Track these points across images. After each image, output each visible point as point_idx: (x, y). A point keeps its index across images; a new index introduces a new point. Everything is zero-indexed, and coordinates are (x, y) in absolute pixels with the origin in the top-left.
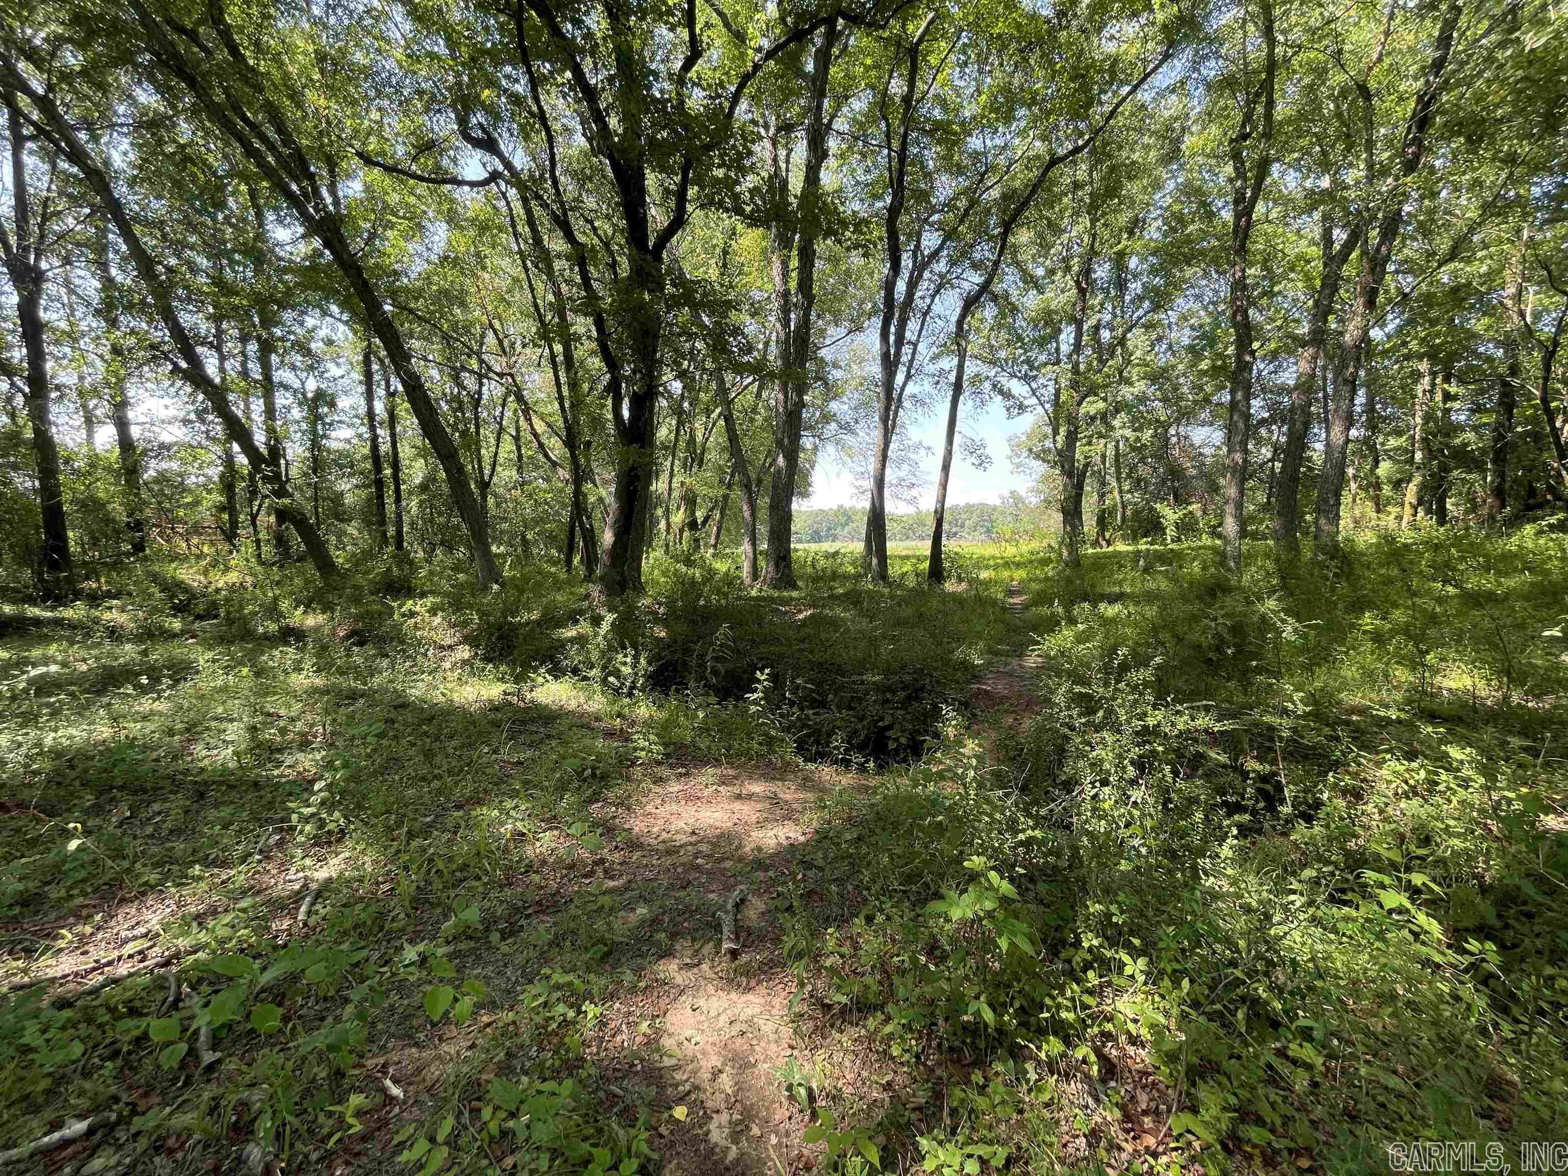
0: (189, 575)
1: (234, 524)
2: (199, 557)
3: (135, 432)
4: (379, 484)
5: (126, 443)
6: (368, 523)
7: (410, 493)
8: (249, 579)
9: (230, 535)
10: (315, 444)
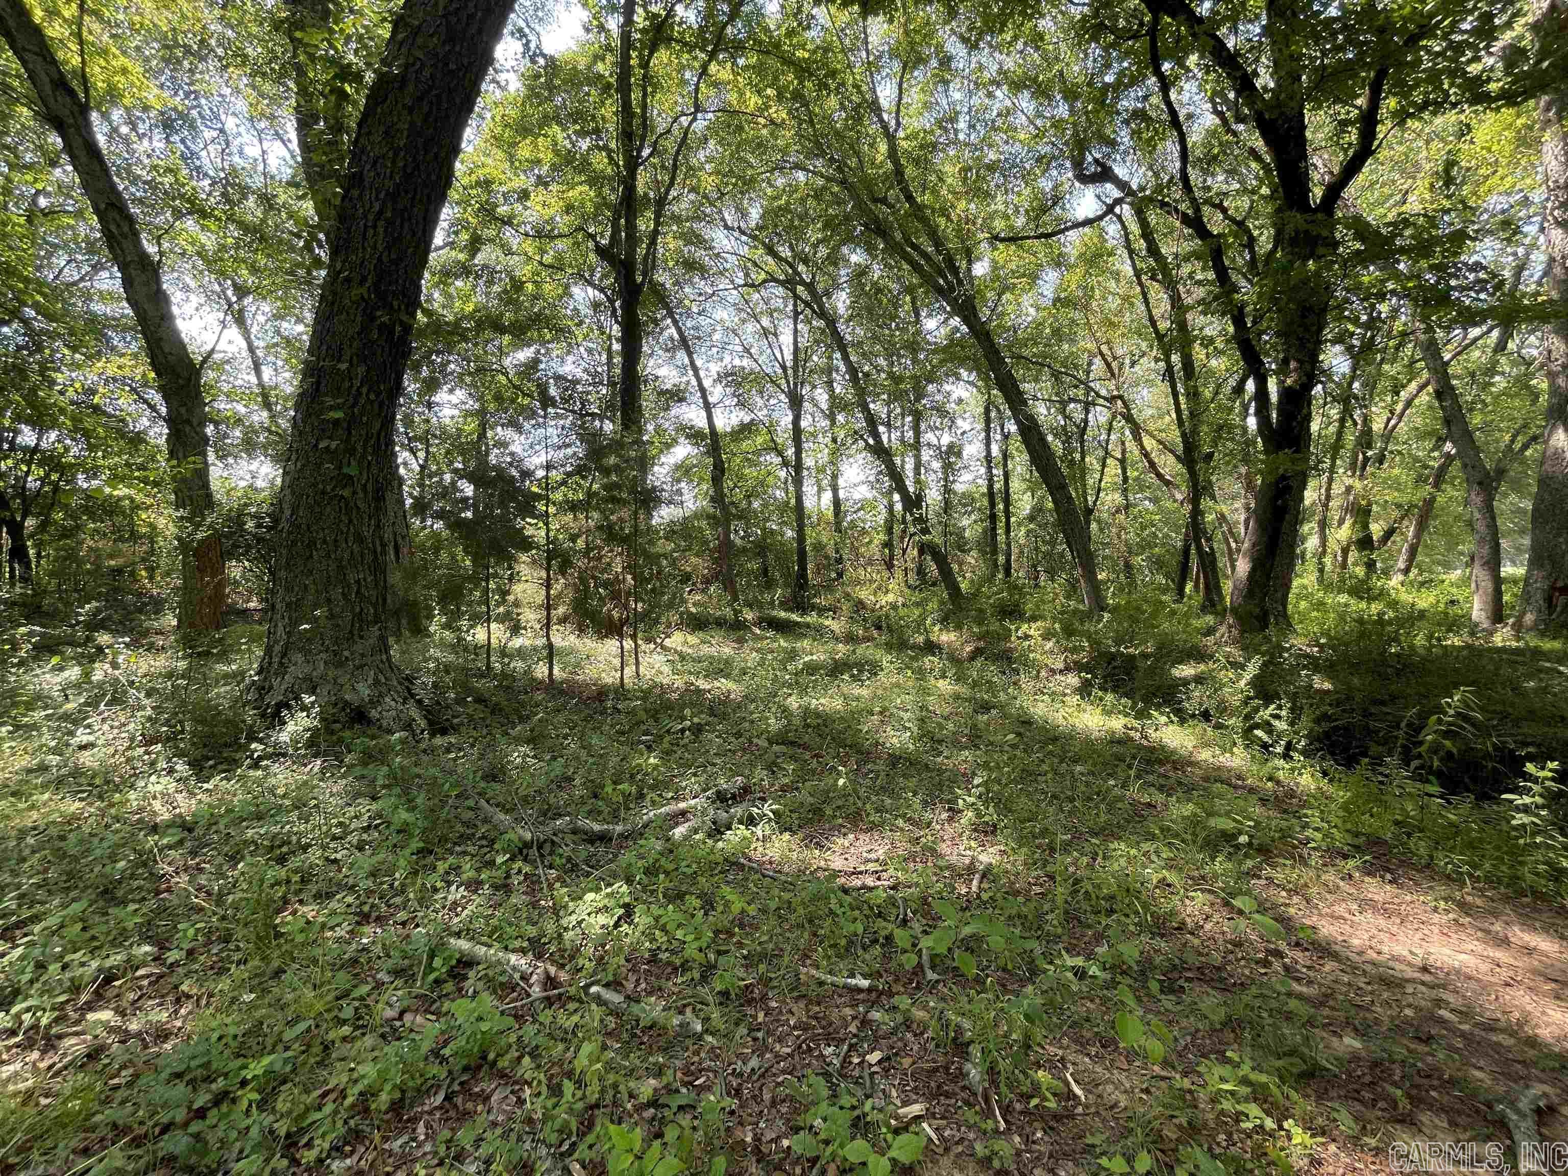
0: (864, 594)
1: (892, 557)
2: (871, 581)
3: (842, 494)
4: (993, 517)
5: (837, 503)
6: (983, 552)
7: (1019, 524)
8: (901, 599)
9: (890, 566)
10: (947, 490)
